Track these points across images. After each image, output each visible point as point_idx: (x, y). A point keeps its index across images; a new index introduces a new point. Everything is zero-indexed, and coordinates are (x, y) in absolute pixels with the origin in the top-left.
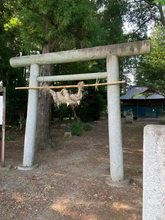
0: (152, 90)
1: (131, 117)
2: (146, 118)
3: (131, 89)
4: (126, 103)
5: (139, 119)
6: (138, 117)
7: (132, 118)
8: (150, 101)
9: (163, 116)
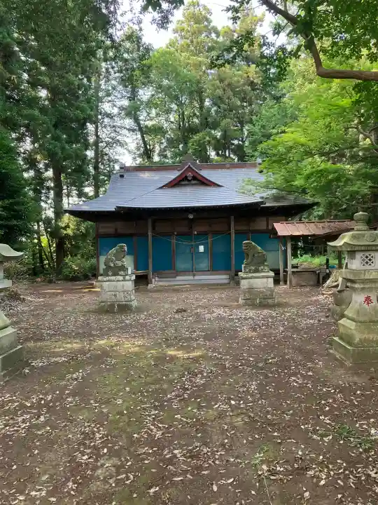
0: (194, 178)
1: (124, 280)
2: (178, 278)
3: (122, 176)
4: (108, 228)
5: (155, 283)
6: (151, 276)
7: (129, 285)
8: (191, 216)
9: (262, 271)
